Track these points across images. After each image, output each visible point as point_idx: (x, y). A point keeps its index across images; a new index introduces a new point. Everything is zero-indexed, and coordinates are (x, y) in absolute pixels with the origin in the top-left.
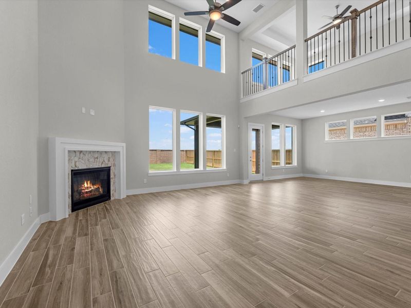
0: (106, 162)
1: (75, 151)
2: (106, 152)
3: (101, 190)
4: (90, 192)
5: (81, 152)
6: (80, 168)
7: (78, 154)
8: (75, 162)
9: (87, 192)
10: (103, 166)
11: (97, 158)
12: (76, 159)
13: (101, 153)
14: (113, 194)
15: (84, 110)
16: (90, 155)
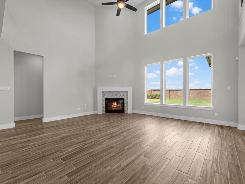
0: (122, 96)
1: (107, 92)
2: (122, 92)
3: (121, 107)
4: (116, 107)
5: (109, 92)
6: (109, 98)
7: (108, 93)
8: (107, 96)
9: (114, 108)
10: (120, 98)
11: (117, 94)
12: (107, 94)
13: (119, 92)
14: (126, 111)
15: (111, 76)
16: (113, 93)
